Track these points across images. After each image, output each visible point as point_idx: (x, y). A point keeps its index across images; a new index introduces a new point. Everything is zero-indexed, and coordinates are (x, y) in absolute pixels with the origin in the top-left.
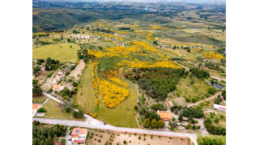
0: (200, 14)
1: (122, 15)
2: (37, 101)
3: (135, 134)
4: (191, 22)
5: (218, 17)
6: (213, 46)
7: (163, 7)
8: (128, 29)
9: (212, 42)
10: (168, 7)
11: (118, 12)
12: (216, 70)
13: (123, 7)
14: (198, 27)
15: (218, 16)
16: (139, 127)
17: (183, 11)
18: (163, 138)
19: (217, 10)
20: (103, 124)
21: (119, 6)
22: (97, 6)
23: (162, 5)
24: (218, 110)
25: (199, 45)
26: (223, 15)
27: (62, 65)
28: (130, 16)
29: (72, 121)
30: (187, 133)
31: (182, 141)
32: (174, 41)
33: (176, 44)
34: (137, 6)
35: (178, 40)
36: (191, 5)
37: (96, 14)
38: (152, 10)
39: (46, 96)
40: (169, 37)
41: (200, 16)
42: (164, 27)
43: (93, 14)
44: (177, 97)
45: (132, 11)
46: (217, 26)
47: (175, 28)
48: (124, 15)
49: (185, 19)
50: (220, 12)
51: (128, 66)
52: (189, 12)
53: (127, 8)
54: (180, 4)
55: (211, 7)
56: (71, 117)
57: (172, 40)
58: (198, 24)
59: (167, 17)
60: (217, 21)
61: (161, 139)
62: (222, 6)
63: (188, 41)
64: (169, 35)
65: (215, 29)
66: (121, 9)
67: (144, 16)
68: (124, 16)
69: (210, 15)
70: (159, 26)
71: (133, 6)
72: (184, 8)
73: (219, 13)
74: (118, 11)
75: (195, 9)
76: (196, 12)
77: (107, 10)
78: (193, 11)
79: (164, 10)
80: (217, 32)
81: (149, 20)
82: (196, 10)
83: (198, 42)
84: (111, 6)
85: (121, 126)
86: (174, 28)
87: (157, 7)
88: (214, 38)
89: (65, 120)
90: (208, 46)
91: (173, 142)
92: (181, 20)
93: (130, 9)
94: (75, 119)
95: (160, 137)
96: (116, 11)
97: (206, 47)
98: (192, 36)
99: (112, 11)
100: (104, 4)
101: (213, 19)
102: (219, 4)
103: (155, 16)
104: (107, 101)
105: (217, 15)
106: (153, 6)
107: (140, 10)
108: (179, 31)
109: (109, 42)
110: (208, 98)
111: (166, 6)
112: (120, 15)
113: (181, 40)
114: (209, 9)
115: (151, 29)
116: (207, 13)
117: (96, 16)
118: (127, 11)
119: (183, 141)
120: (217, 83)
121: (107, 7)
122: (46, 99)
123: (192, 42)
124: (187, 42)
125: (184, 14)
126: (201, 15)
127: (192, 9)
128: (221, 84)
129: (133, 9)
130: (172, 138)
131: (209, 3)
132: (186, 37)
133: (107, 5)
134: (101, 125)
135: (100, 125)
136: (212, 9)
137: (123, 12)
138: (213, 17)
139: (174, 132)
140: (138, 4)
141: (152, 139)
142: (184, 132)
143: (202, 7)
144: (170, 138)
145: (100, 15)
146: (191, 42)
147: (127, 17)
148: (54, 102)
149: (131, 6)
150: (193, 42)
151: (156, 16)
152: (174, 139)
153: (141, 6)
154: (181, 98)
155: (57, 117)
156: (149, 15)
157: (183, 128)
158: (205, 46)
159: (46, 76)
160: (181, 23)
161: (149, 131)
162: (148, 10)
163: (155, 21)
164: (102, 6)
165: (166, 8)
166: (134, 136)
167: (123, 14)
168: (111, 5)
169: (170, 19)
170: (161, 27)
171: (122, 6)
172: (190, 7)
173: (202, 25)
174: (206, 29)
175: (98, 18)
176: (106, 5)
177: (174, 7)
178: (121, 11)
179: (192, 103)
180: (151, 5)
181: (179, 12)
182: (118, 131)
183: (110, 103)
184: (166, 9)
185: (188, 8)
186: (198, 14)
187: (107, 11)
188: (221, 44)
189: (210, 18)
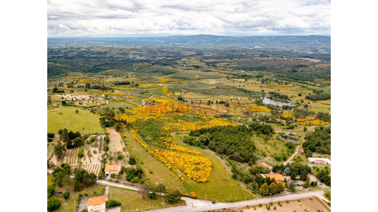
0: (204, 62)
1: (98, 66)
2: (95, 193)
3: (260, 205)
4: (203, 71)
5: (228, 65)
6: (248, 98)
7: (152, 53)
8: (128, 84)
9: (244, 93)
10: (160, 54)
11: (90, 62)
12: (275, 123)
13: (95, 54)
14: (215, 77)
15: (227, 63)
16: (256, 198)
17: (182, 58)
18: (292, 203)
19: (222, 56)
20: (213, 204)
21: (88, 53)
22: (52, 54)
23: (151, 51)
24: (316, 163)
25: (232, 97)
26: (232, 62)
27: (86, 138)
28: (112, 67)
29: (168, 208)
30: (309, 191)
31: (312, 201)
32: (200, 95)
33: (205, 98)
34: (116, 52)
35: (205, 94)
36: (188, 51)
37: (59, 65)
38: (140, 58)
39: (100, 183)
40: (192, 91)
41: (206, 64)
42: (174, 78)
43: (54, 66)
44: (264, 158)
45: (111, 59)
46: (235, 75)
47: (189, 79)
48: (101, 65)
49: (193, 68)
50: (227, 58)
51: (179, 130)
52: (190, 60)
53: (102, 55)
54: (173, 49)
55: (212, 52)
56: (163, 203)
57: (197, 95)
58: (213, 74)
59: (168, 66)
60: (228, 69)
61: (290, 204)
62: (226, 52)
63: (217, 93)
64: (188, 88)
65: (235, 78)
66: (92, 58)
67: (134, 65)
68: (102, 67)
69: (217, 62)
70: (167, 78)
71: (110, 53)
72: (181, 54)
73: (226, 60)
74: (89, 60)
75: (194, 55)
76: (199, 59)
77: (71, 58)
78: (195, 58)
79: (156, 57)
80: (240, 82)
81: (144, 70)
82: (197, 57)
83: (229, 94)
84: (75, 53)
85: (236, 201)
86: (187, 79)
87: (144, 53)
88: (244, 89)
89: (159, 210)
90: (243, 98)
91: (305, 204)
92: (188, 69)
93: (106, 57)
94: (170, 205)
95: (287, 202)
96: (87, 61)
97: (241, 99)
98: (217, 88)
99: (80, 60)
100: (63, 51)
101: (224, 67)
102: (220, 49)
103: (149, 65)
104: (193, 175)
105: (225, 62)
106: (139, 52)
107: (122, 58)
108: (196, 82)
109: (121, 101)
110: (293, 154)
111: (157, 52)
112: (96, 66)
113: (208, 94)
114: (212, 55)
115: (160, 83)
116: (213, 60)
117: (59, 69)
118: (105, 60)
119: (314, 201)
120: (287, 137)
121: (70, 55)
122: (105, 188)
123: (221, 94)
124: (216, 95)
125: (185, 61)
126: (206, 62)
127: (191, 55)
128: (292, 137)
129: (111, 57)
130: (300, 200)
131: (208, 48)
132: (212, 89)
133: (69, 52)
134: (210, 205)
135: (208, 205)
136: (215, 54)
137: (98, 61)
138: (222, 64)
139: (297, 194)
140: (116, 50)
141: (281, 206)
142: (306, 192)
143: (202, 52)
144: (299, 201)
145: (65, 66)
146: (221, 96)
147: (108, 68)
148: (120, 190)
149: (106, 52)
150: (223, 95)
151: (151, 65)
152: (303, 201)
153: (121, 52)
154: (269, 158)
155: (143, 208)
156: (140, 64)
157: (301, 187)
158: (239, 98)
159: (76, 157)
160: (191, 73)
161: (270, 199)
162: (134, 58)
163: (153, 72)
164: (60, 54)
165: (157, 54)
166: (260, 208)
167: (99, 64)
168: (74, 51)
169: (173, 69)
170: (170, 79)
171: (92, 53)
172: (188, 53)
173: (217, 74)
174: (226, 79)
175: (64, 70)
176: (66, 52)
177: (167, 53)
178: (95, 60)
179: (284, 161)
180: (136, 51)
181: (177, 59)
182: (237, 208)
183: (200, 177)
184: (157, 56)
185: (185, 54)
186: (202, 62)
187: (73, 60)
188: (254, 94)
189: (218, 66)
